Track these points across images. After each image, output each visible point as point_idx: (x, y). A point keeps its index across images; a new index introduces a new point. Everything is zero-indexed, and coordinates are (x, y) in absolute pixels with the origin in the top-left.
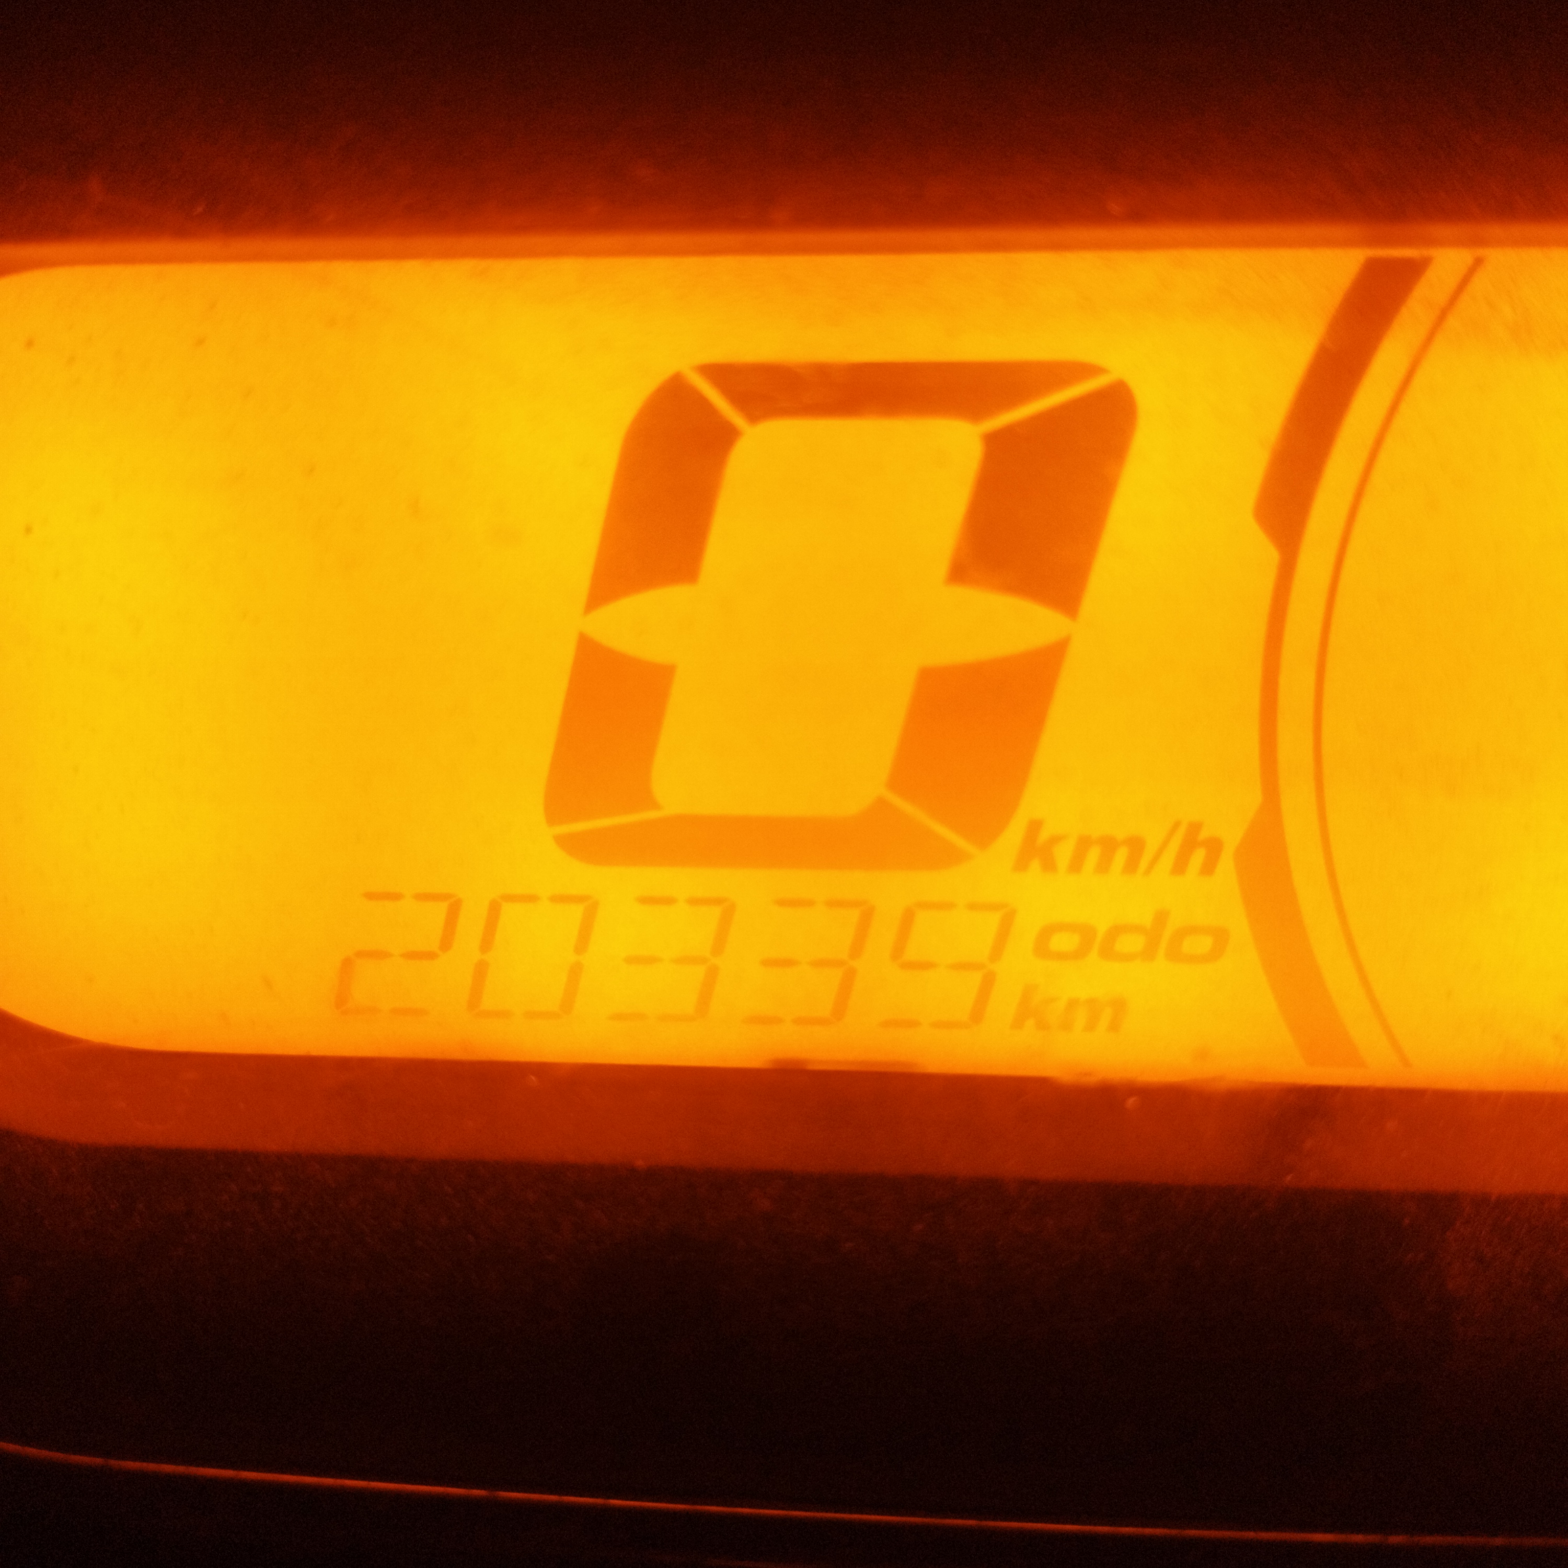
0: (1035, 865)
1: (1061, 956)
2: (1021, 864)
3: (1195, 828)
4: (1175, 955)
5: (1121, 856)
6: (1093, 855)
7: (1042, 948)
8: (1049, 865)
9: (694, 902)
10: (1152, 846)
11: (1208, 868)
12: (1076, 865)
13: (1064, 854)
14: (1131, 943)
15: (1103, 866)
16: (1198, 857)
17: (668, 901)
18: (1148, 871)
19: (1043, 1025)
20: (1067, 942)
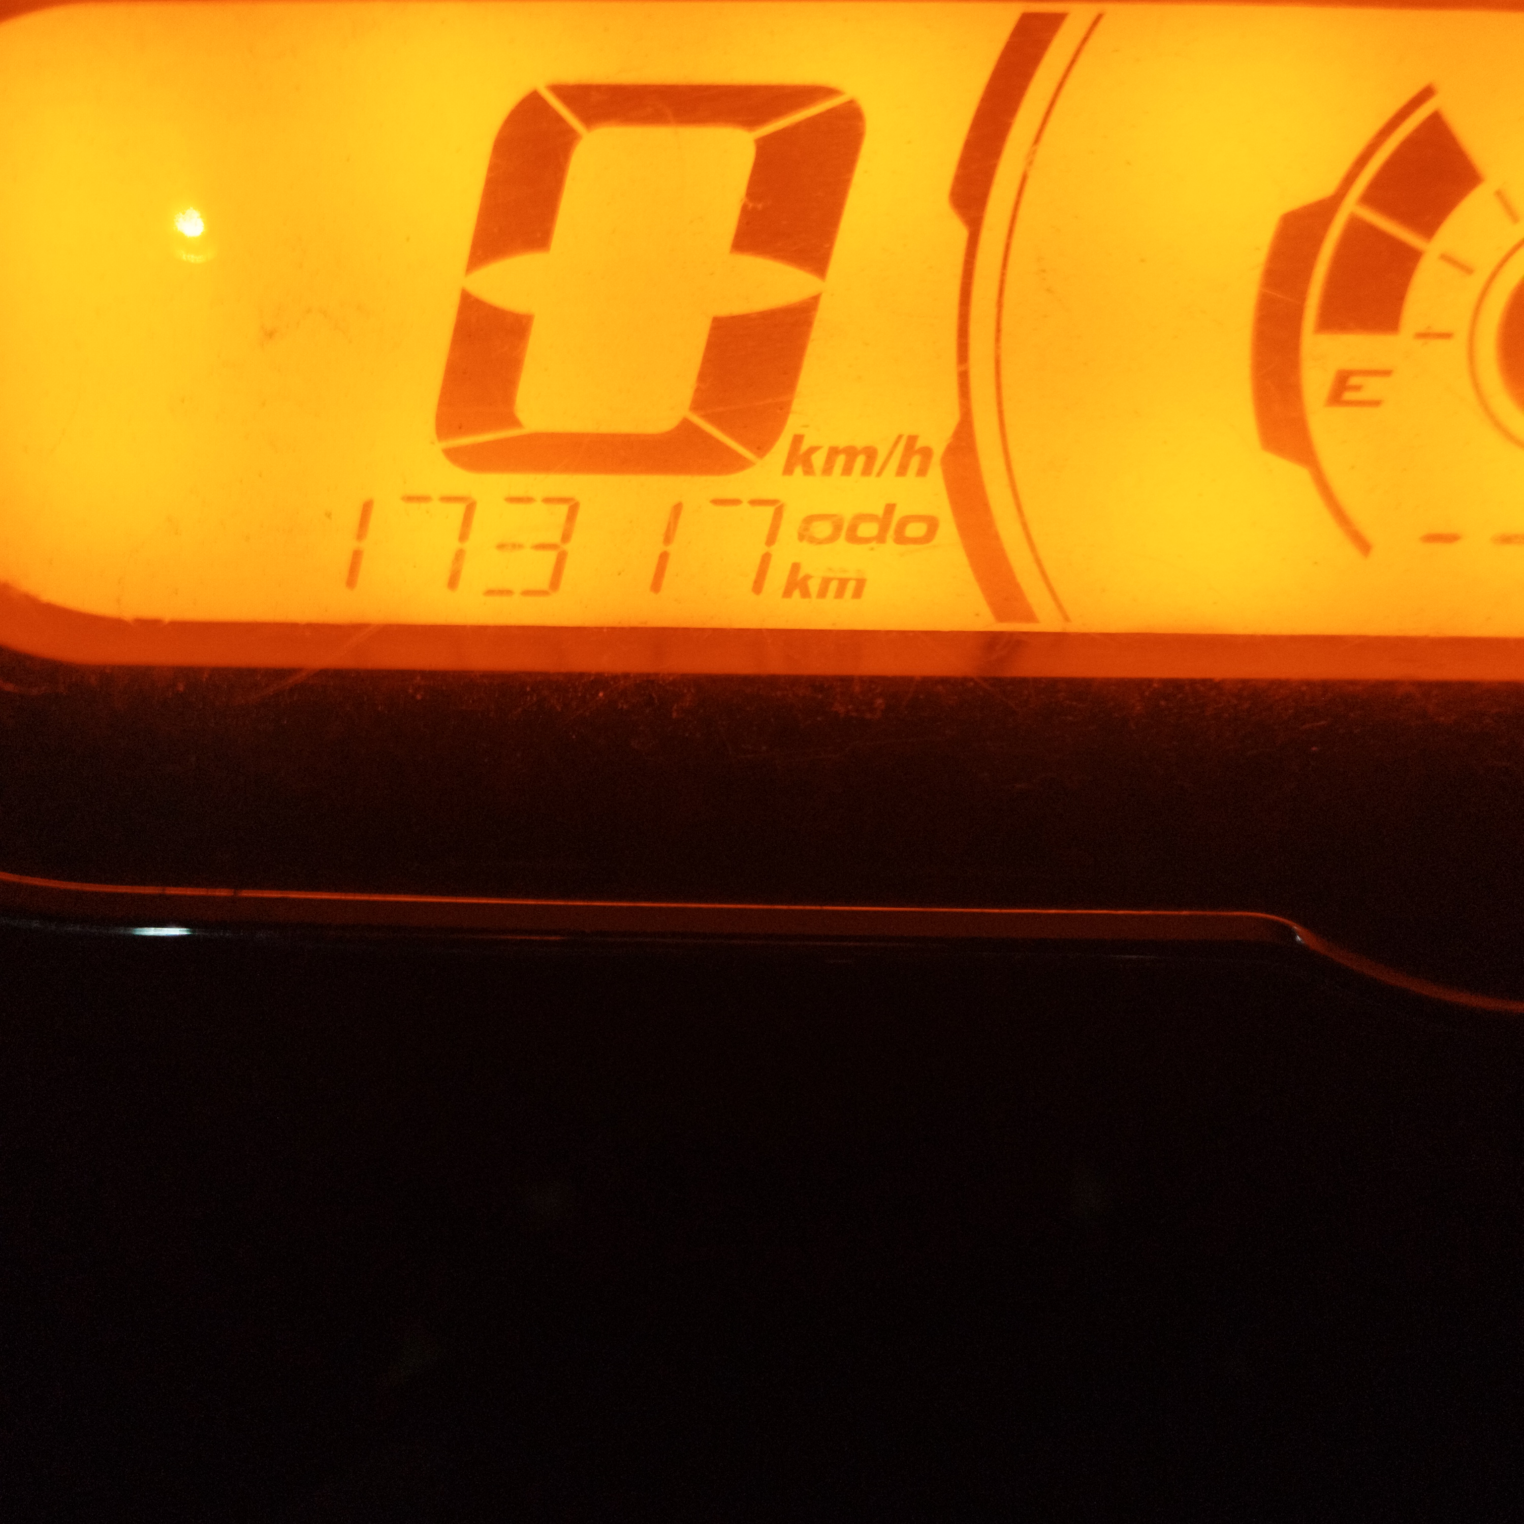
0: (798, 470)
1: (819, 541)
2: (788, 470)
4: (901, 538)
5: (860, 461)
6: (841, 460)
7: (804, 535)
8: (809, 470)
9: (548, 500)
10: (882, 454)
11: (922, 471)
13: (818, 460)
14: (868, 529)
15: (847, 470)
16: (915, 462)
17: (528, 500)
18: (879, 474)
19: (806, 594)
20: (823, 529)
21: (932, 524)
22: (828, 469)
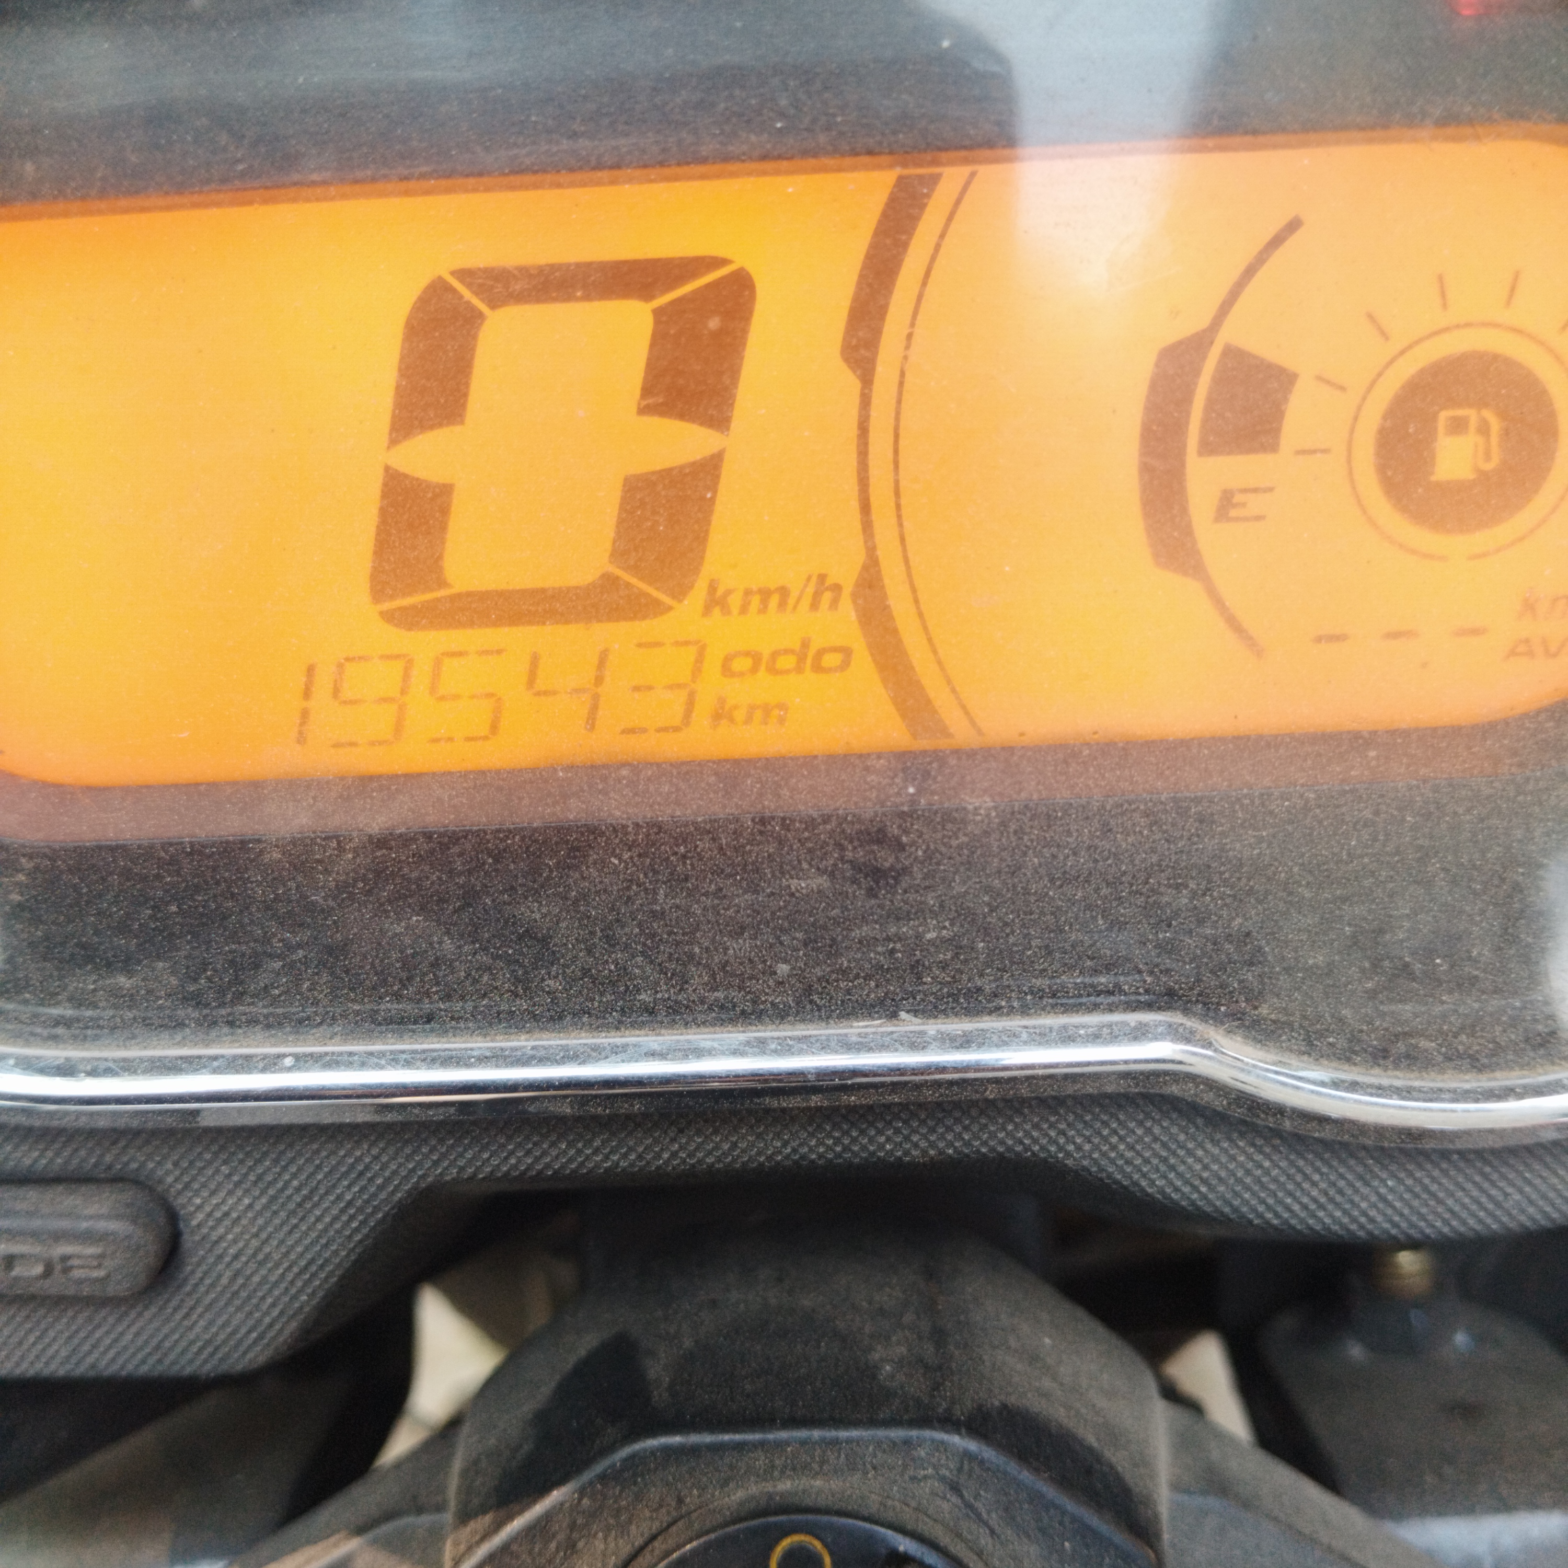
0: (717, 611)
1: (741, 674)
2: (707, 610)
3: (822, 578)
4: (818, 668)
5: (774, 601)
6: (755, 602)
7: (727, 669)
8: (726, 610)
9: (482, 653)
10: (794, 594)
12: (744, 610)
13: (735, 601)
15: (763, 609)
17: (463, 654)
18: (794, 610)
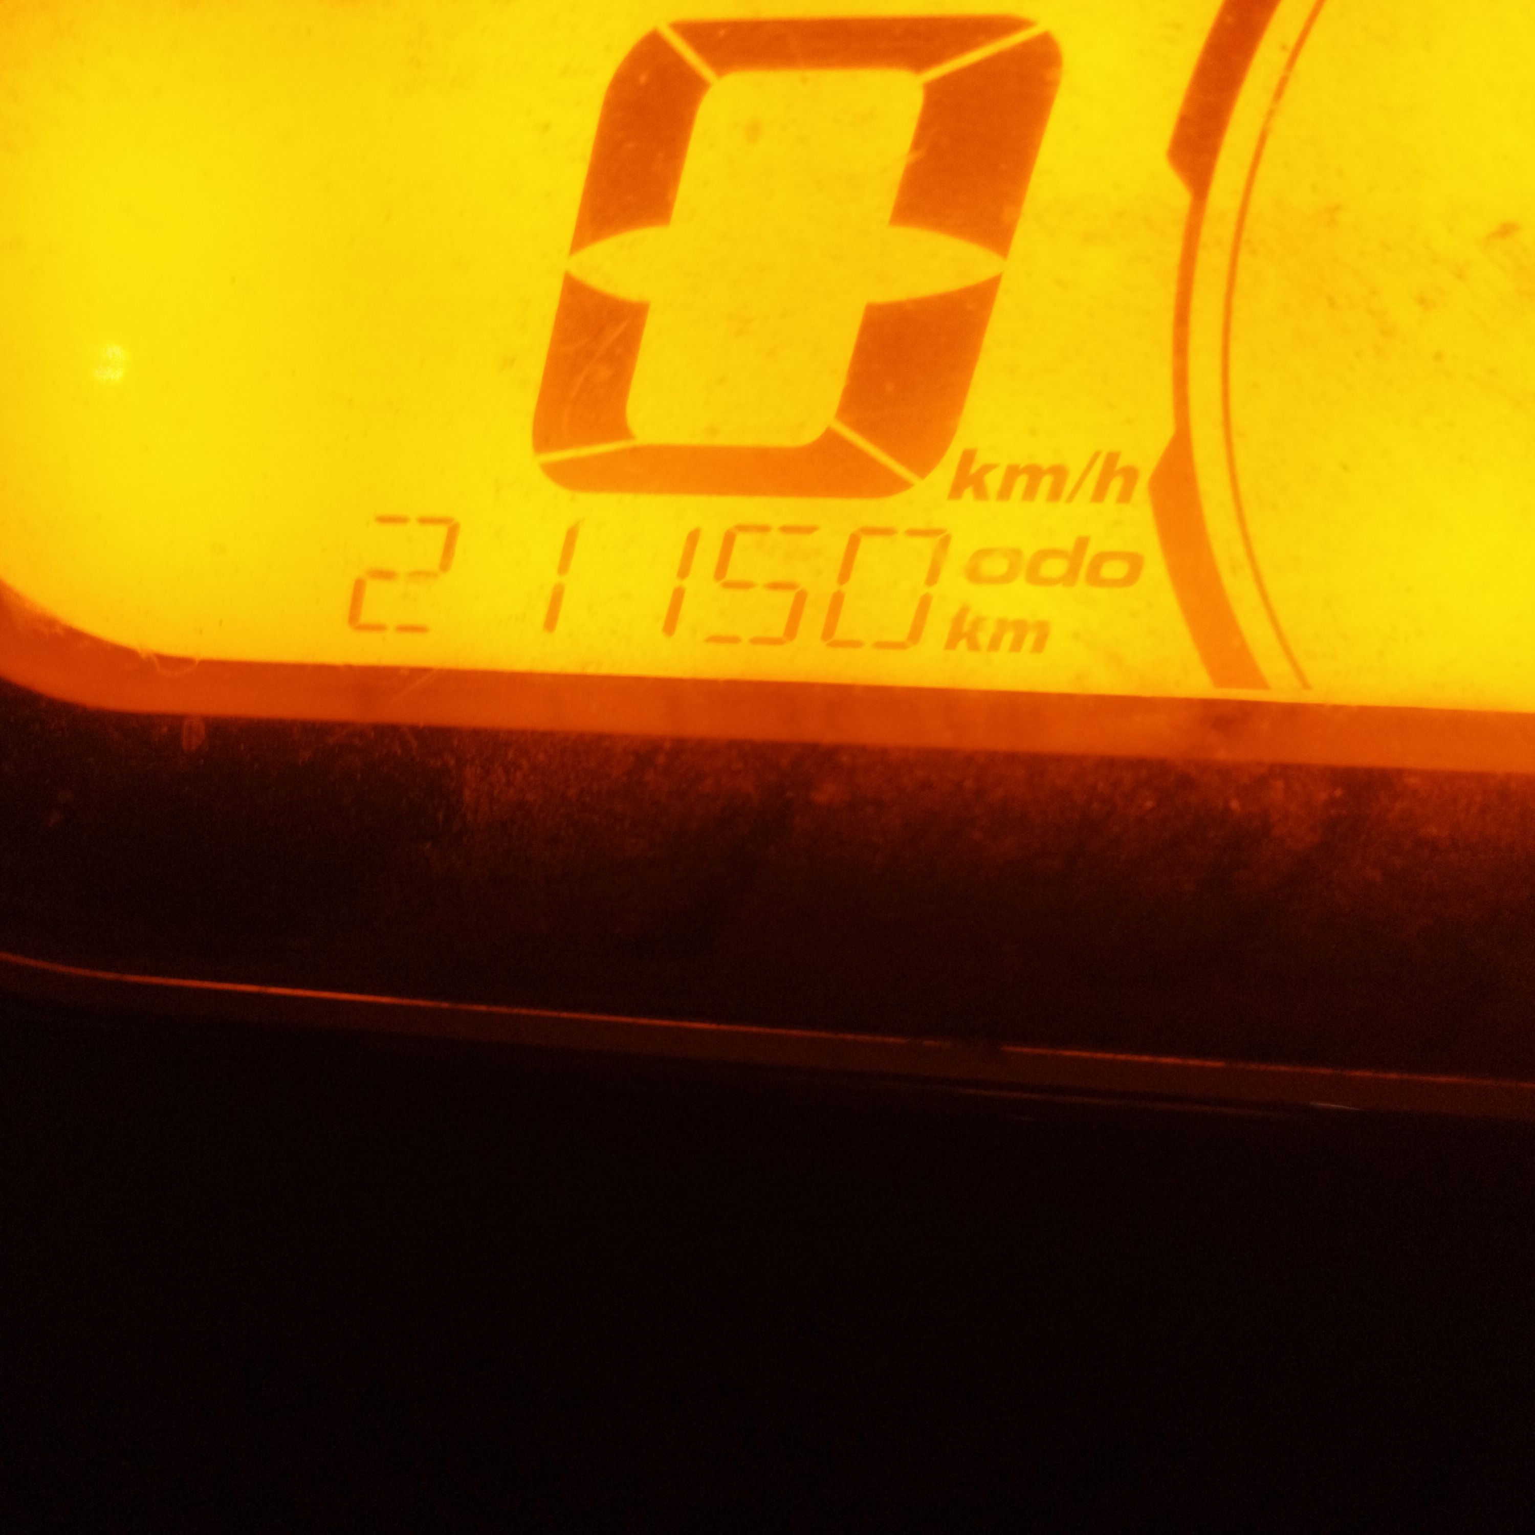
11: (1125, 496)
14: (1053, 568)
16: (1116, 485)
19: (974, 646)
20: (996, 566)
21: (1135, 563)
22: (1005, 493)
